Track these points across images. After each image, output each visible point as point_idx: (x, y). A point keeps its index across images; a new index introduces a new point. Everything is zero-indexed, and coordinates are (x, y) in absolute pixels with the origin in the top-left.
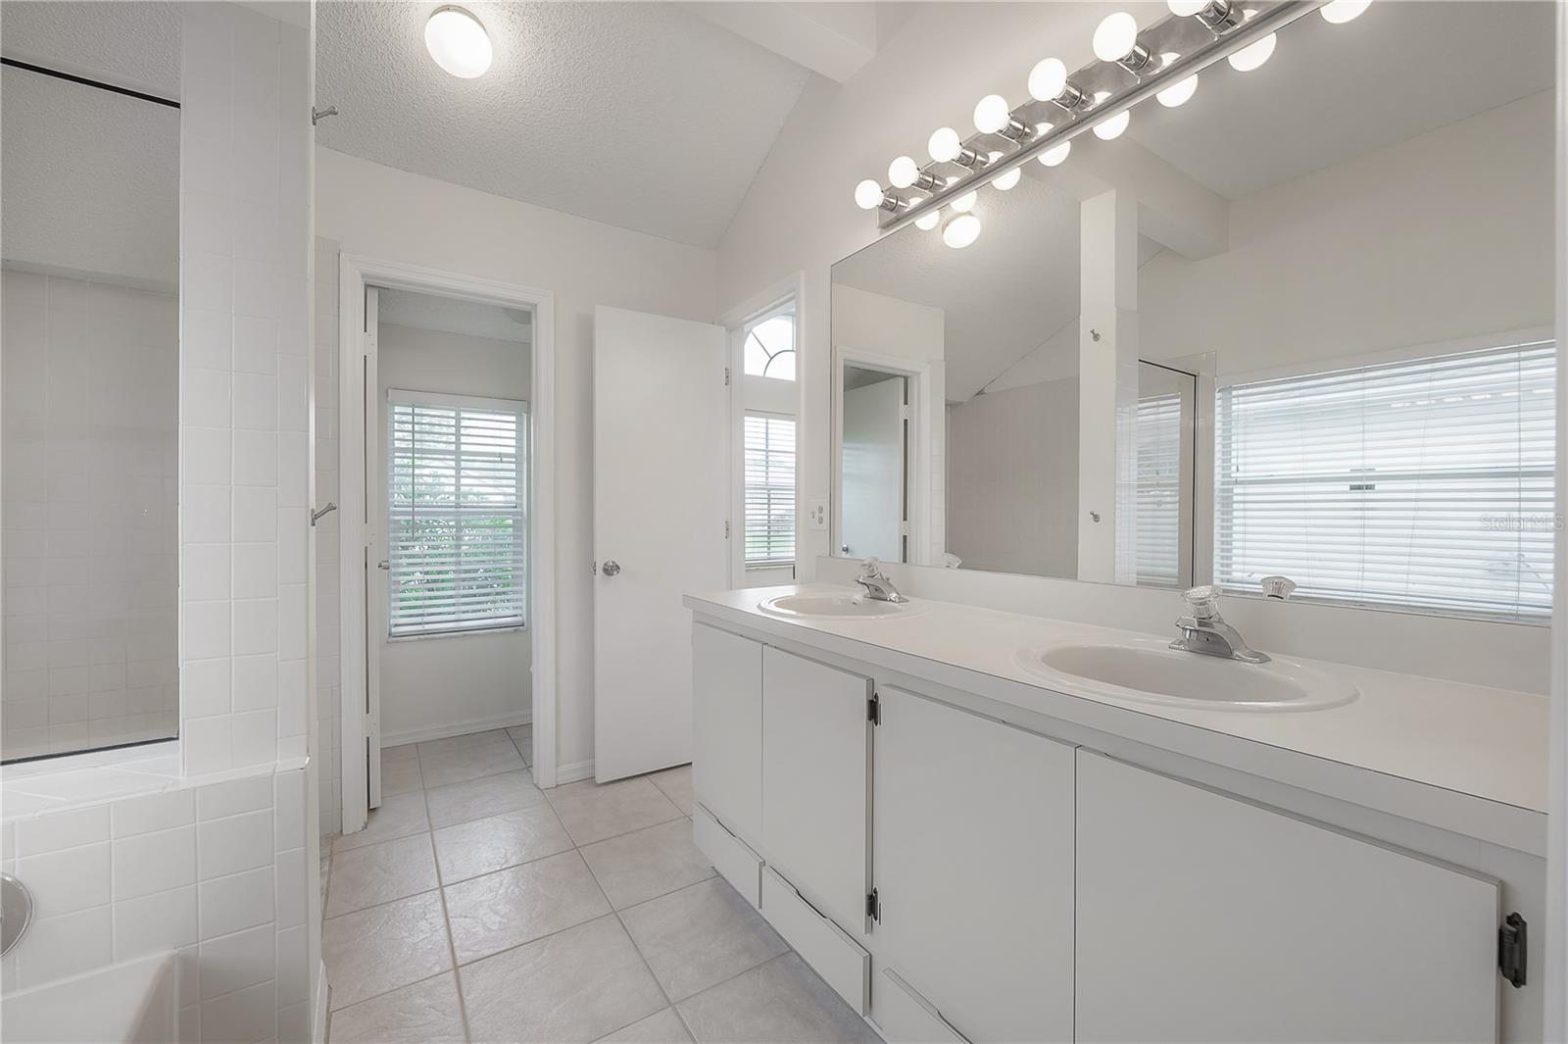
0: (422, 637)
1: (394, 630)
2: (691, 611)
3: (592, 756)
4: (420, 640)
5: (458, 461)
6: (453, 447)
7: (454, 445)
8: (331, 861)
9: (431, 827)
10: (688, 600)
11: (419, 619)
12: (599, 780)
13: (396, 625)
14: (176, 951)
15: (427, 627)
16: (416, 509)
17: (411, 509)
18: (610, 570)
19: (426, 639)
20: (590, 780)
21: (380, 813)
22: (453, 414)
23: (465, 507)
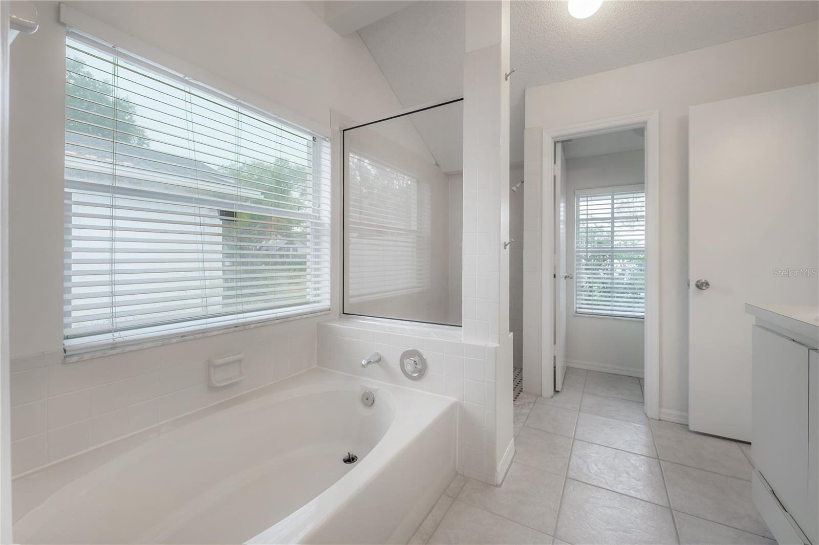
0: (591, 316)
1: (578, 310)
2: (755, 317)
3: (687, 410)
4: (590, 317)
5: (613, 223)
6: (610, 216)
7: (610, 214)
8: (534, 405)
9: (580, 411)
10: (749, 308)
11: (590, 306)
12: (692, 428)
13: (580, 308)
14: (458, 400)
15: (594, 311)
16: (588, 250)
17: (586, 250)
18: (702, 285)
19: (593, 317)
20: (685, 426)
21: (560, 394)
22: (610, 197)
23: (616, 248)
